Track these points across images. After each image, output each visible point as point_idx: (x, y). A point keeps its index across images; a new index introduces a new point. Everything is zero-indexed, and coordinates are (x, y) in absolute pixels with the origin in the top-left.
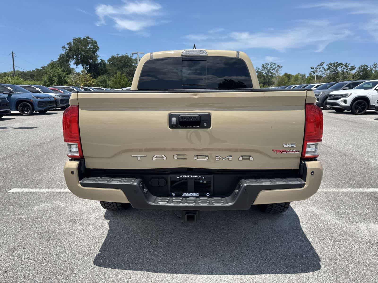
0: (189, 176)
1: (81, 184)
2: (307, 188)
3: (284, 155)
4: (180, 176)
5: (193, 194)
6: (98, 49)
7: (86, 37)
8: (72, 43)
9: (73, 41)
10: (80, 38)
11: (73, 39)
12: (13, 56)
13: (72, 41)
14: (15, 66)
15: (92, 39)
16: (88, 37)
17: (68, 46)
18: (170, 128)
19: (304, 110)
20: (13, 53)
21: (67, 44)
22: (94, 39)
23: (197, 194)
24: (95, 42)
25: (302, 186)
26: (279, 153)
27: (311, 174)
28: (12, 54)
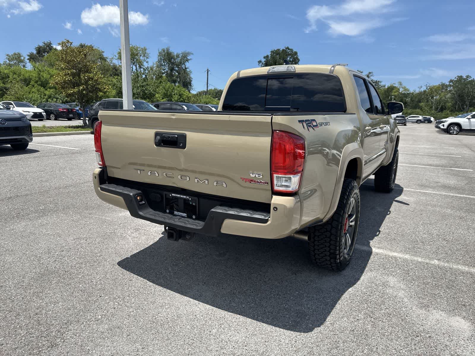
0: (179, 196)
1: (100, 187)
2: (270, 224)
3: (252, 185)
4: (173, 195)
5: (182, 214)
6: (298, 62)
7: (286, 48)
8: (270, 56)
9: (271, 53)
10: (279, 50)
11: (272, 52)
12: (208, 73)
13: (269, 54)
14: (208, 84)
15: (292, 50)
16: (288, 48)
17: (265, 60)
18: (156, 145)
19: (271, 137)
20: (208, 70)
21: (264, 57)
22: (294, 50)
23: (185, 215)
24: (296, 53)
25: (265, 221)
26: (248, 183)
27: (274, 210)
28: (207, 72)
